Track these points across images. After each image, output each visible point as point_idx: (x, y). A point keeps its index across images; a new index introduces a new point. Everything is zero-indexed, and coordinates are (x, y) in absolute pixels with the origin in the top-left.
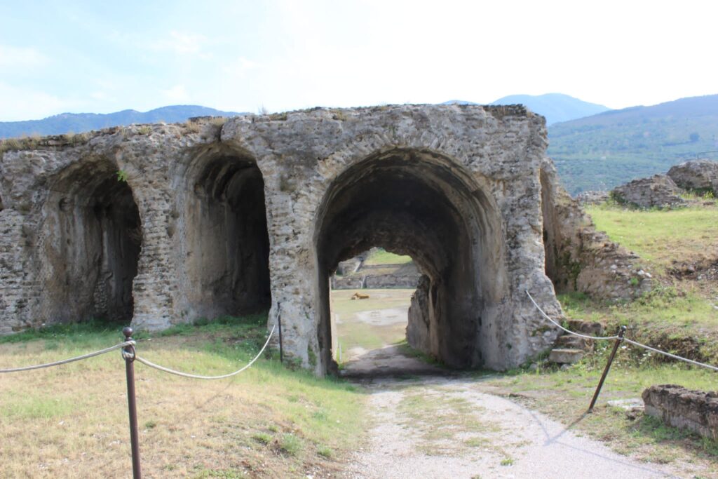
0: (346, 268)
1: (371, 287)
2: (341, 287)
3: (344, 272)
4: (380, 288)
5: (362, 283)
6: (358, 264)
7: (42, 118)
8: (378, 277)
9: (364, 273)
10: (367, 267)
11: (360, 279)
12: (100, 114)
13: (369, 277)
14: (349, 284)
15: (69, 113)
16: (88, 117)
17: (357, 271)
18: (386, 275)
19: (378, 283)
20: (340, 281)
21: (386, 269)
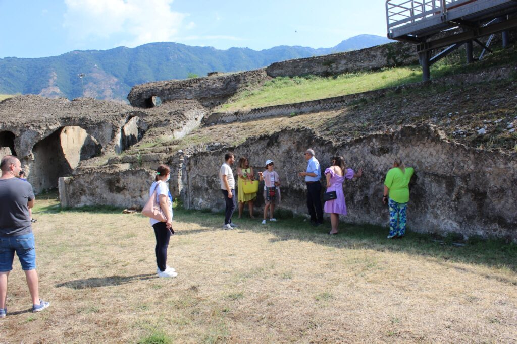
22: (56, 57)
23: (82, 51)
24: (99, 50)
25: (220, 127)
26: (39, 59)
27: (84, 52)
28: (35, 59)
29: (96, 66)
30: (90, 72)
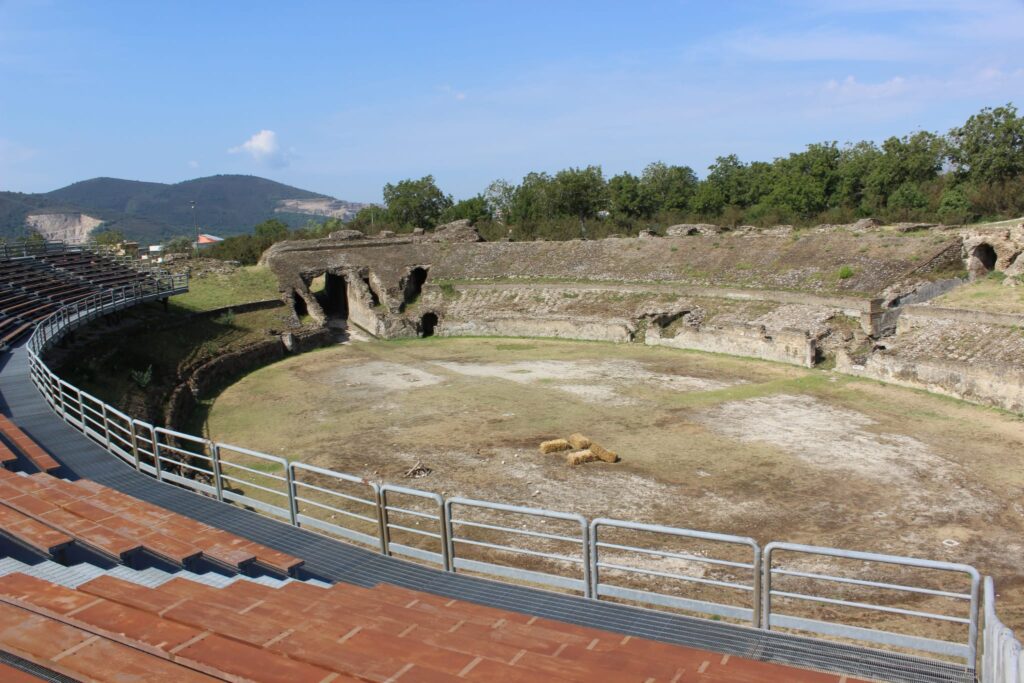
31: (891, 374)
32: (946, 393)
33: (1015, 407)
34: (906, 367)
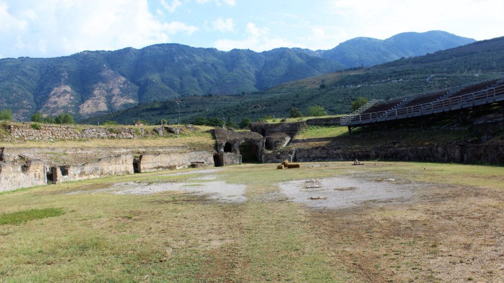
0: (275, 142)
1: (301, 160)
2: (269, 161)
3: (274, 146)
4: (311, 161)
5: (292, 157)
6: (288, 139)
7: (70, 55)
8: (308, 150)
9: (294, 147)
10: (297, 141)
11: (291, 153)
12: (109, 51)
13: (300, 150)
14: (278, 157)
15: (88, 51)
16: (101, 53)
17: (287, 146)
18: (317, 148)
19: (308, 156)
20: (269, 154)
21: (317, 143)
22: (67, 57)
23: (91, 52)
24: (107, 51)
25: (299, 144)
26: (51, 59)
27: (93, 52)
28: (47, 59)
29: (105, 65)
30: (100, 71)
31: (77, 175)
32: (95, 177)
33: (115, 173)
34: (81, 170)
